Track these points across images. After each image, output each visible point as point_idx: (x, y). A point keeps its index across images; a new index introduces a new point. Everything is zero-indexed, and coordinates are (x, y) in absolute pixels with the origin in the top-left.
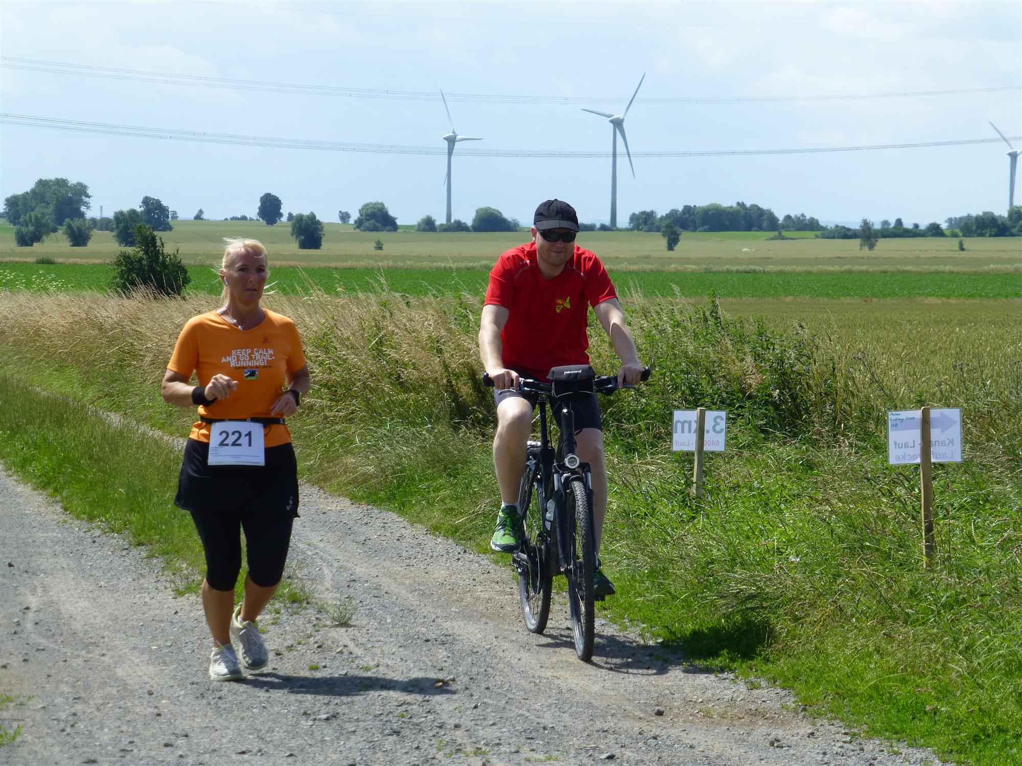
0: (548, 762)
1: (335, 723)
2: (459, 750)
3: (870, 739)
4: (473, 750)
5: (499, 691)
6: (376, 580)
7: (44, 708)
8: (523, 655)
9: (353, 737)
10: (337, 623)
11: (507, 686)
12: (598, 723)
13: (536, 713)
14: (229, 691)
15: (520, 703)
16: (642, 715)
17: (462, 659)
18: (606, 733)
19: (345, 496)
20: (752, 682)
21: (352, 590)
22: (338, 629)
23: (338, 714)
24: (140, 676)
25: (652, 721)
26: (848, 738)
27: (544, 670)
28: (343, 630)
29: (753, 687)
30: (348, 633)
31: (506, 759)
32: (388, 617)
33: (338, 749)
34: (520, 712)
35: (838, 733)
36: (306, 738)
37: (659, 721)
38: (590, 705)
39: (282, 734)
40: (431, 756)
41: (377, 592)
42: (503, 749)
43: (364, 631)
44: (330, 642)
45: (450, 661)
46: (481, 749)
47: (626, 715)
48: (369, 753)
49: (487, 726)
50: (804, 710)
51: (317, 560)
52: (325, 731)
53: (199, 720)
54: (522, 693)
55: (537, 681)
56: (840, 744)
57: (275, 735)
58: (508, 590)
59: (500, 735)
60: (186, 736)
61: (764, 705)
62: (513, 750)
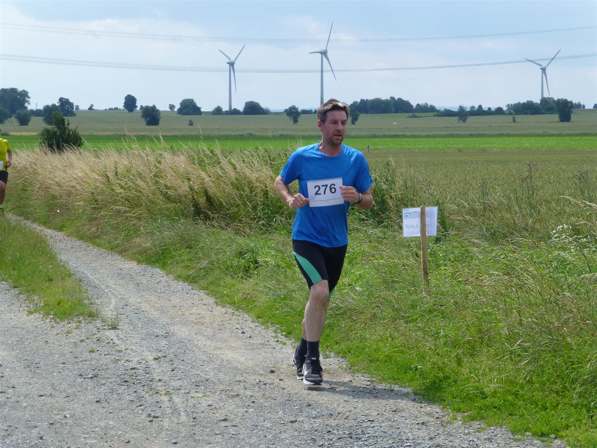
0: (204, 398)
1: (95, 379)
2: (157, 392)
3: (381, 383)
4: (164, 392)
5: (189, 362)
6: (139, 305)
8: (208, 343)
9: (103, 387)
10: (110, 328)
11: (194, 359)
12: (238, 377)
13: (206, 373)
14: (43, 364)
15: (198, 367)
16: (263, 373)
17: (174, 345)
18: (240, 382)
19: (135, 260)
20: (326, 355)
21: (124, 310)
22: (110, 331)
23: (98, 375)
25: (267, 376)
26: (369, 383)
28: (113, 331)
30: (116, 333)
31: (182, 397)
32: (140, 324)
33: (93, 393)
34: (198, 372)
35: (365, 380)
36: (78, 388)
37: (272, 376)
38: (236, 369)
39: (66, 386)
40: (141, 396)
41: (138, 311)
42: (181, 391)
43: (124, 331)
44: (104, 338)
45: (167, 346)
46: (169, 392)
47: (255, 373)
48: (109, 395)
49: (176, 380)
50: (350, 369)
51: (110, 295)
52: (89, 384)
53: (22, 379)
54: (201, 362)
55: (211, 356)
56: (364, 386)
57: (62, 387)
58: (211, 309)
59: (182, 384)
60: (14, 387)
61: (330, 367)
62: (186, 392)
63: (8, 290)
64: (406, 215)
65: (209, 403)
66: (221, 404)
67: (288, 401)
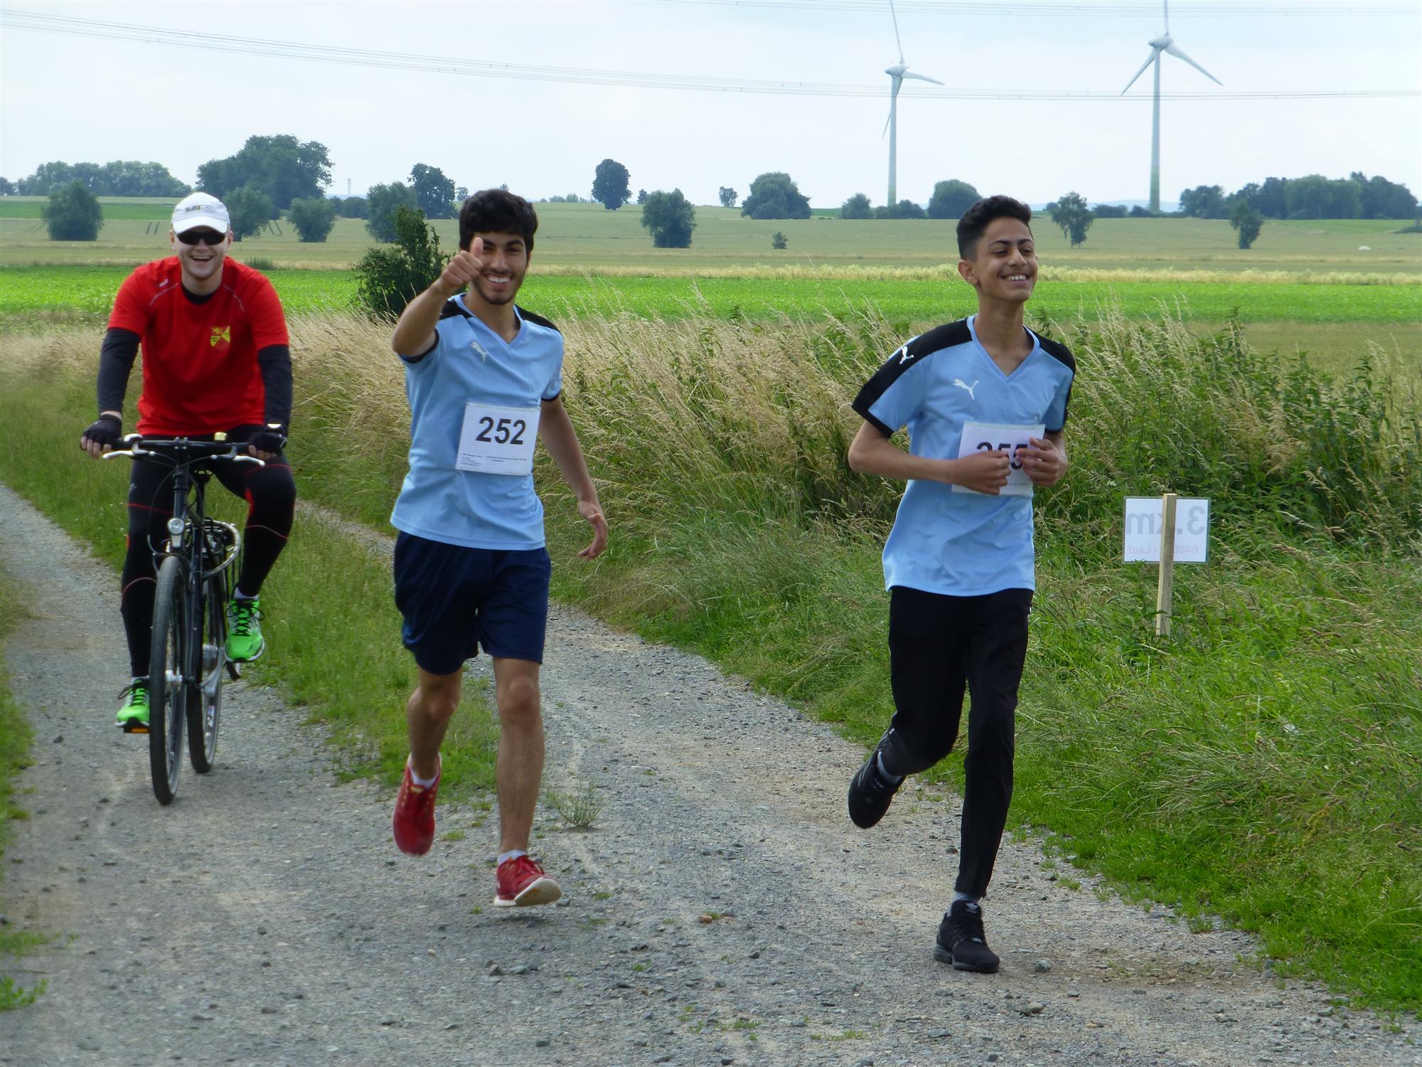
0: (849, 1041)
1: (532, 978)
2: (713, 1021)
3: (1363, 1009)
4: (733, 1021)
5: (800, 932)
6: (653, 759)
7: (93, 953)
8: (852, 878)
9: (556, 1001)
10: (572, 825)
11: (813, 925)
12: (942, 982)
13: (849, 966)
14: (384, 929)
15: (828, 949)
16: (1015, 971)
17: (755, 882)
18: (949, 998)
19: (634, 632)
20: (1199, 922)
21: (609, 776)
22: (571, 835)
23: (541, 964)
24: (253, 905)
26: (1329, 1009)
27: (878, 900)
28: (580, 836)
29: (1200, 929)
30: (588, 840)
31: (783, 1036)
32: (656, 816)
33: (529, 1019)
34: (826, 964)
35: (1316, 1001)
36: (484, 1001)
37: (1041, 981)
39: (449, 995)
40: (669, 1030)
41: (649, 779)
42: (784, 1020)
43: (612, 837)
44: (555, 855)
45: (734, 885)
46: (747, 1020)
48: (574, 1024)
49: (766, 985)
50: (1270, 965)
51: (568, 728)
52: (516, 991)
53: (326, 973)
54: (835, 935)
55: (863, 918)
56: (1314, 1018)
57: (437, 998)
59: (783, 998)
60: (300, 997)
61: (1212, 958)
62: (797, 1022)
63: (279, 711)
65: (864, 1057)
66: (900, 1062)
67: (1094, 1058)
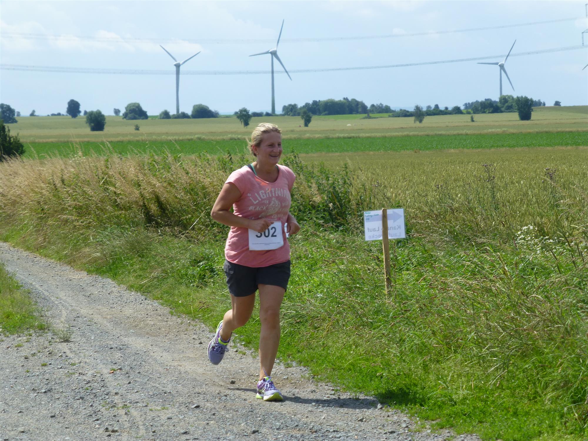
0: (163, 411)
1: (49, 394)
2: (114, 406)
3: (345, 392)
4: (121, 405)
5: (146, 374)
6: (91, 316)
8: (165, 354)
9: (58, 402)
10: (62, 340)
11: (150, 371)
12: (197, 389)
13: (163, 385)
15: (156, 380)
16: (223, 384)
17: (129, 357)
18: (199, 394)
19: (84, 271)
20: (288, 364)
21: (75, 322)
22: (62, 344)
23: (52, 389)
25: (227, 387)
26: (333, 392)
27: (174, 361)
28: (65, 344)
29: (288, 366)
30: (68, 345)
31: (140, 410)
32: (93, 336)
33: (48, 408)
34: (155, 385)
35: (329, 390)
36: (31, 403)
37: (232, 387)
38: (195, 380)
39: (19, 401)
40: (97, 410)
41: (90, 323)
42: (139, 405)
43: (77, 344)
44: (56, 351)
46: (126, 405)
47: (214, 384)
48: (64, 409)
49: (133, 393)
50: (313, 378)
51: (60, 307)
52: (43, 399)
54: (158, 375)
55: (168, 368)
56: (328, 396)
57: (14, 402)
58: (166, 319)
59: (139, 397)
61: (293, 376)
62: (144, 405)
64: (368, 218)
65: (170, 415)
66: (181, 417)
67: (250, 413)
